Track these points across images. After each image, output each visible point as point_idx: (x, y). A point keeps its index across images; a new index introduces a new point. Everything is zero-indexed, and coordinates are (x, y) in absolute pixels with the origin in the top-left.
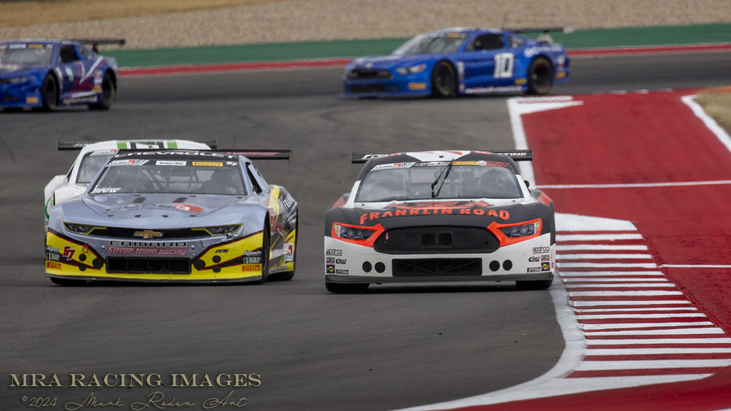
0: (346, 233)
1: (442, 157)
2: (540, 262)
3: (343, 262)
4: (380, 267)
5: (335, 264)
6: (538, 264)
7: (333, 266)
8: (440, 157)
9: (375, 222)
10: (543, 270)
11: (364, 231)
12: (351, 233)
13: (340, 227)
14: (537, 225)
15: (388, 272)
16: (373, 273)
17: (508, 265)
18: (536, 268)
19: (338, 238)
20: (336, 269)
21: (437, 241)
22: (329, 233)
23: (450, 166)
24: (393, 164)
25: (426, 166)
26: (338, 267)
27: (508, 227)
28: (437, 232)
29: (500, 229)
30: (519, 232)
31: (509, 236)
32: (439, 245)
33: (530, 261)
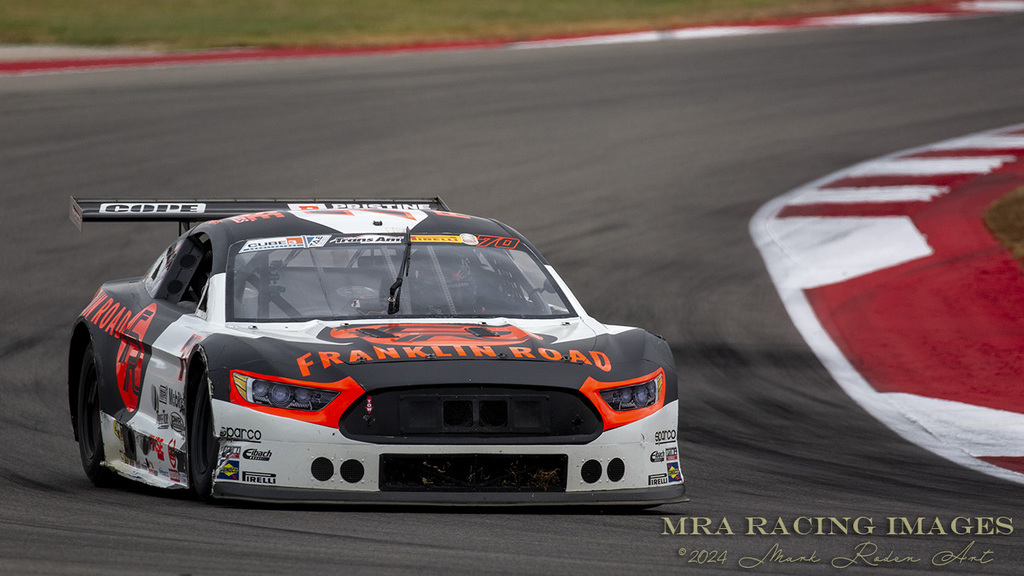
0: (268, 395)
1: (380, 224)
2: (665, 462)
3: (265, 457)
4: (353, 470)
5: (241, 460)
6: (664, 467)
7: (236, 464)
8: (375, 224)
10: (671, 480)
11: (314, 391)
12: (281, 395)
13: (250, 381)
14: (659, 384)
15: (370, 483)
16: (337, 483)
17: (617, 469)
18: (662, 475)
19: (243, 402)
20: (242, 469)
21: (476, 417)
22: (223, 392)
23: (408, 244)
24: (283, 239)
25: (360, 245)
26: (245, 465)
27: (614, 389)
28: (476, 398)
29: (601, 392)
30: (633, 398)
31: (615, 407)
32: (480, 424)
33: (652, 460)
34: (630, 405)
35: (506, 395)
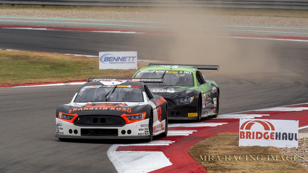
0: (63, 117)
1: (114, 83)
2: (144, 131)
3: (62, 129)
4: (76, 132)
6: (143, 132)
7: (59, 130)
9: (75, 112)
10: (146, 134)
11: (70, 116)
12: (65, 117)
13: (61, 114)
14: (144, 115)
15: (79, 134)
16: (73, 134)
17: (129, 132)
18: (142, 133)
19: (60, 119)
20: (59, 131)
21: (99, 121)
22: (57, 116)
23: (116, 87)
24: (92, 86)
25: (106, 87)
26: (60, 131)
27: (130, 116)
28: (99, 117)
29: (126, 117)
30: (135, 118)
31: (130, 119)
32: (100, 123)
33: (139, 130)
34: (134, 119)
35: (105, 117)
